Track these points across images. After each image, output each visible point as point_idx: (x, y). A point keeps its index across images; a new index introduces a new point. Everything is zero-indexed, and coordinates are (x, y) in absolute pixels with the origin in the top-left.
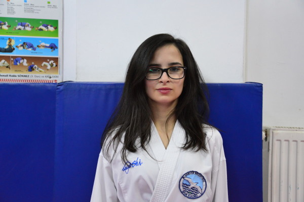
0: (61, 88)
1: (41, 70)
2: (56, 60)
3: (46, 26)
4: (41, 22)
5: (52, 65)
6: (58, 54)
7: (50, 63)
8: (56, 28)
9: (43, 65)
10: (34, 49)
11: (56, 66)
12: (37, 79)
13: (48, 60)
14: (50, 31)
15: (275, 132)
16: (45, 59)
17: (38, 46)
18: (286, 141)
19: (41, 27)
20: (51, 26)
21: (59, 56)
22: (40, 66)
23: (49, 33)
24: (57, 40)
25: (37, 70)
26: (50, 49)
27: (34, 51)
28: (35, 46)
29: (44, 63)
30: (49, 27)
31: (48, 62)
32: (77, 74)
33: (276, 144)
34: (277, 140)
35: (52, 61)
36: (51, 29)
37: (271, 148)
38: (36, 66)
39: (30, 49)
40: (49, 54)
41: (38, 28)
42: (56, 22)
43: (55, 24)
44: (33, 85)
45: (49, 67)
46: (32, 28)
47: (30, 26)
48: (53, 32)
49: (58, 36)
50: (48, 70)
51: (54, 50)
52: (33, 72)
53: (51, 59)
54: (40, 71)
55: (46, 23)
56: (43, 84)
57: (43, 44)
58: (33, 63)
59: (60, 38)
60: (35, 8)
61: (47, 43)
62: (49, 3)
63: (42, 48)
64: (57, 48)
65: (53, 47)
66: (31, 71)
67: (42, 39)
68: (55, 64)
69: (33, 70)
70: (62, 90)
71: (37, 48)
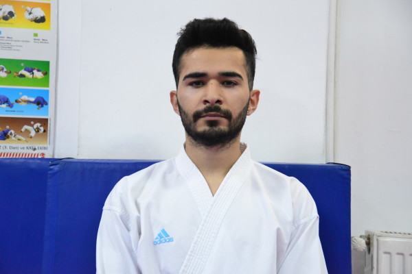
0: (56, 168)
1: (20, 137)
2: (44, 122)
3: (31, 71)
4: (22, 64)
5: (37, 130)
6: (48, 113)
7: (35, 126)
8: (46, 74)
9: (23, 130)
10: (11, 105)
11: (45, 131)
12: (13, 151)
13: (32, 123)
14: (36, 78)
15: (381, 239)
16: (27, 121)
17: (16, 101)
18: (398, 254)
19: (23, 72)
20: (38, 71)
21: (50, 116)
22: (19, 131)
23: (35, 81)
24: (48, 91)
25: (14, 138)
26: (35, 106)
27: (9, 109)
28: (12, 101)
29: (26, 127)
30: (35, 71)
31: (32, 126)
32: (79, 147)
33: (384, 259)
34: (386, 253)
35: (39, 125)
36: (38, 75)
37: (375, 265)
38: (12, 131)
39: (4, 106)
40: (34, 113)
41: (17, 73)
42: (47, 63)
43: (44, 67)
44: (7, 161)
45: (33, 133)
46: (9, 72)
47: (5, 70)
48: (41, 79)
49: (48, 86)
50: (31, 137)
51: (42, 106)
52: (7, 140)
53: (36, 120)
54: (19, 140)
55: (31, 66)
56: (23, 161)
57: (25, 97)
58: (8, 127)
59: (51, 88)
60: (13, 43)
61: (31, 97)
62: (36, 35)
63: (23, 104)
64: (47, 104)
65: (41, 102)
66: (4, 139)
67: (25, 90)
68: (42, 129)
69: (8, 137)
70: (57, 172)
71: (15, 104)
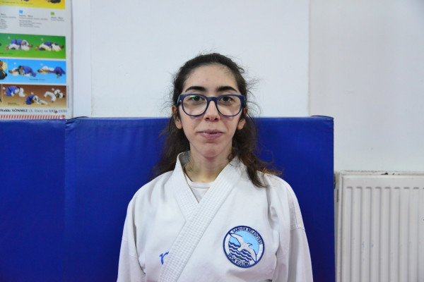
0: (72, 126)
1: (43, 102)
2: (63, 89)
3: (49, 45)
4: (42, 39)
5: (58, 96)
6: (66, 81)
7: (56, 92)
8: (63, 47)
9: (45, 96)
10: (34, 75)
11: (64, 96)
12: (38, 114)
13: (53, 89)
14: (55, 51)
15: (345, 177)
16: (49, 88)
17: (39, 71)
18: (358, 188)
19: (43, 46)
20: (56, 44)
21: (68, 84)
22: (42, 97)
23: (54, 54)
24: (65, 62)
25: (38, 103)
26: (55, 75)
27: (33, 77)
28: (35, 71)
29: (48, 93)
30: (53, 45)
31: (53, 92)
32: (92, 107)
33: (347, 192)
34: (349, 187)
35: (58, 91)
36: (56, 48)
37: (340, 198)
38: (36, 97)
39: (28, 75)
40: (53, 81)
41: (38, 47)
42: (63, 39)
43: (61, 41)
44: (32, 122)
45: (54, 98)
46: (31, 46)
47: (28, 44)
49: (65, 57)
50: (53, 102)
51: (61, 75)
52: (32, 105)
53: (56, 87)
54: (43, 104)
55: (50, 41)
56: (46, 121)
57: (46, 68)
58: (32, 93)
59: (68, 60)
60: (33, 21)
61: (51, 67)
62: (53, 14)
63: (45, 73)
64: (64, 73)
65: (59, 72)
66: (30, 104)
67: (44, 61)
68: (61, 95)
69: (33, 102)
70: (73, 129)
71: (38, 74)
